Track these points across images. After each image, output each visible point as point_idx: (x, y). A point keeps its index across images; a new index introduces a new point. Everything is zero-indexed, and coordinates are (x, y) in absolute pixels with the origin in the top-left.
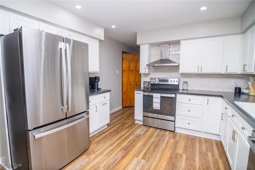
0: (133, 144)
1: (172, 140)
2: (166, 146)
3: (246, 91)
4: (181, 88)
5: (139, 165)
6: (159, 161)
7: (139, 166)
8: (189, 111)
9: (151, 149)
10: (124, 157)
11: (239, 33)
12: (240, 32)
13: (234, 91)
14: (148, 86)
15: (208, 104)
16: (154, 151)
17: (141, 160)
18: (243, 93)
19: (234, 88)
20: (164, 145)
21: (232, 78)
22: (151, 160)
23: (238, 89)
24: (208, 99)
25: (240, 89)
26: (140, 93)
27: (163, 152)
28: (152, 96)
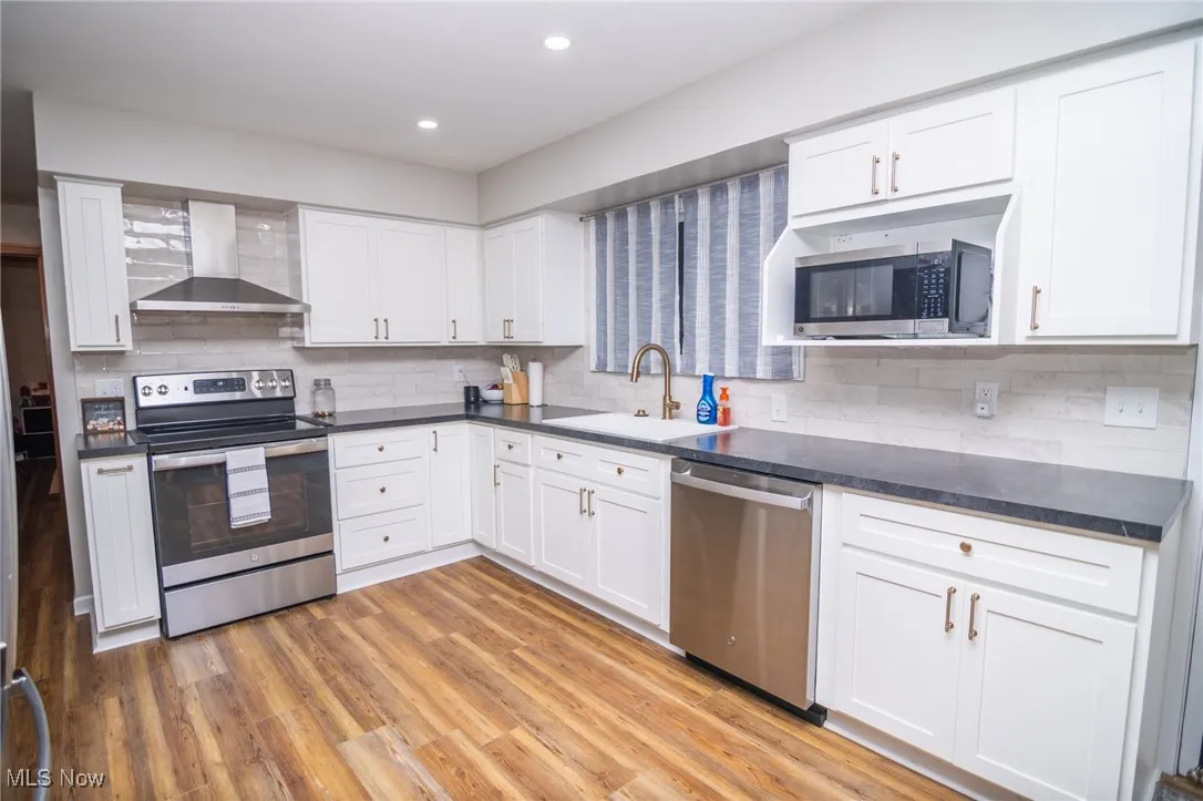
0: (253, 721)
1: (368, 623)
2: (374, 645)
3: (495, 395)
4: (302, 408)
5: (392, 750)
6: (425, 693)
7: (394, 752)
8: (383, 490)
9: (347, 687)
10: (302, 779)
11: (475, 225)
12: (476, 223)
13: (462, 400)
14: (119, 423)
15: (435, 450)
16: (367, 685)
17: (370, 734)
18: (486, 402)
19: (463, 390)
20: (370, 649)
21: (453, 358)
22: (400, 709)
23: (472, 393)
24: (435, 432)
25: (476, 388)
26: (130, 468)
27: (393, 665)
28: (223, 465)
